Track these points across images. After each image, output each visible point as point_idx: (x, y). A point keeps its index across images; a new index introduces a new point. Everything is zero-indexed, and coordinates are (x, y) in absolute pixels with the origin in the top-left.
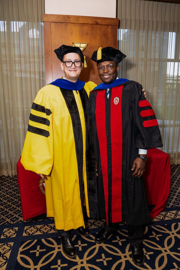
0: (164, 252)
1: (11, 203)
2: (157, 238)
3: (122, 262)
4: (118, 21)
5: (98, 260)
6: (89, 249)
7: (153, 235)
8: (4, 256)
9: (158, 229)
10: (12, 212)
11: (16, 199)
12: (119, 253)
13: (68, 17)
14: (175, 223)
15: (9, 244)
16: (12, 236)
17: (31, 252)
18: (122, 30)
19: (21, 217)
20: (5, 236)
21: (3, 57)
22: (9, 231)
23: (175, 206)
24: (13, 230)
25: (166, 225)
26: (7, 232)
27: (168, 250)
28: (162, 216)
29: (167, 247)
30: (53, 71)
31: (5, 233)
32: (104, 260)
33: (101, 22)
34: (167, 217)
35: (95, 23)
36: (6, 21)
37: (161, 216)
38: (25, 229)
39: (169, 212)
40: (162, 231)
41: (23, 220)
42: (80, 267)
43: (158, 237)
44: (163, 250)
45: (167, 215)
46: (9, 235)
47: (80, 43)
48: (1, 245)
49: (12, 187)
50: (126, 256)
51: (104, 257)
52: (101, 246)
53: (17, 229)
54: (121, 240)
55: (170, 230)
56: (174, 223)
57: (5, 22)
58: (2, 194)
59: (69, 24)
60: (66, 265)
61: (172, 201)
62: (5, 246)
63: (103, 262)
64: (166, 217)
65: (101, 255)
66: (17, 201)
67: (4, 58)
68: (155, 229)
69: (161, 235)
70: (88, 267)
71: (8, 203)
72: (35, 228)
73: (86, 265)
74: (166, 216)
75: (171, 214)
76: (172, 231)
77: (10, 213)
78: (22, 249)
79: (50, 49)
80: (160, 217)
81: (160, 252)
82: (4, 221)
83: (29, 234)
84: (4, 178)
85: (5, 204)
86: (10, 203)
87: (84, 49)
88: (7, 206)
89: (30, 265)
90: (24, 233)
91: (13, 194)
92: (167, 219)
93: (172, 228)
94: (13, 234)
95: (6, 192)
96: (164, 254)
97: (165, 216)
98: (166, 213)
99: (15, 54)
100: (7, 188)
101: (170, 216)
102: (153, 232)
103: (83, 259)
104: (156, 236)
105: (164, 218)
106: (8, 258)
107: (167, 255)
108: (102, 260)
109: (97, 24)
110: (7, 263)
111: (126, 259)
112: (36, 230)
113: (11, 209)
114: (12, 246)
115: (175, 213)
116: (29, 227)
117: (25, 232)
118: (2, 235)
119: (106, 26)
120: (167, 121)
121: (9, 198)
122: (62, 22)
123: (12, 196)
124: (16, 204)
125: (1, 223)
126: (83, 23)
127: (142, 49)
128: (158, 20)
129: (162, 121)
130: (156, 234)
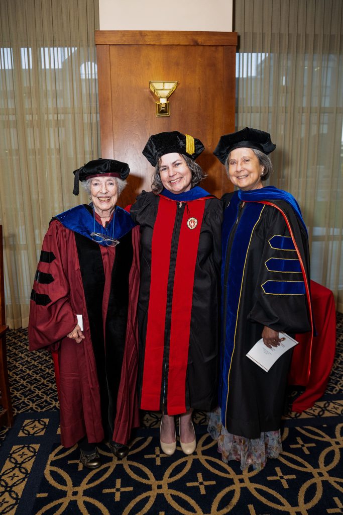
0: (316, 476)
2: (305, 449)
3: (234, 490)
4: (237, 38)
5: (189, 484)
6: (174, 464)
7: (298, 443)
8: (23, 468)
9: (309, 433)
10: (40, 392)
11: (49, 368)
12: (229, 474)
13: (142, 34)
15: (32, 448)
16: (38, 433)
17: (70, 462)
18: (245, 54)
19: (56, 401)
20: (26, 432)
21: (27, 114)
22: (34, 424)
24: (39, 423)
25: (325, 427)
26: (30, 426)
27: (326, 473)
28: (319, 410)
29: (324, 467)
30: (115, 137)
31: (26, 428)
32: (201, 483)
33: (203, 41)
34: (328, 411)
35: (192, 44)
36: (31, 47)
37: (317, 408)
39: (333, 403)
40: (317, 438)
42: (156, 494)
43: (308, 448)
44: (315, 471)
45: (329, 408)
46: (34, 431)
48: (19, 448)
50: (243, 479)
51: (200, 479)
52: (196, 458)
53: (47, 421)
55: (333, 436)
56: (341, 423)
57: (30, 49)
58: (25, 360)
59: (144, 47)
60: (131, 489)
61: (339, 381)
62: (25, 450)
63: (199, 488)
64: (326, 412)
65: (197, 475)
66: (50, 372)
67: (28, 116)
68: (303, 432)
69: (313, 445)
70: (171, 495)
71: (35, 375)
73: (167, 492)
75: (336, 406)
76: (336, 438)
77: (37, 393)
78: (54, 456)
79: (110, 94)
80: (314, 411)
81: (310, 476)
82: (25, 407)
85: (29, 378)
86: (38, 376)
87: (172, 93)
88: (32, 380)
89: (66, 485)
91: (43, 359)
92: (327, 414)
93: (336, 433)
94: (39, 429)
95: (31, 356)
96: (317, 480)
97: (324, 409)
98: (326, 403)
99: (47, 108)
101: (334, 410)
102: (297, 438)
103: (162, 480)
104: (303, 446)
106: (29, 470)
107: (323, 482)
108: (196, 484)
109: (196, 44)
110: (26, 479)
111: (243, 485)
113: (39, 386)
114: (37, 451)
118: (21, 431)
119: (213, 49)
120: (335, 229)
121: (37, 367)
122: (131, 43)
123: (42, 364)
124: (48, 377)
125: (20, 409)
126: (169, 44)
127: (285, 91)
128: (316, 33)
129: (325, 228)
130: (304, 443)
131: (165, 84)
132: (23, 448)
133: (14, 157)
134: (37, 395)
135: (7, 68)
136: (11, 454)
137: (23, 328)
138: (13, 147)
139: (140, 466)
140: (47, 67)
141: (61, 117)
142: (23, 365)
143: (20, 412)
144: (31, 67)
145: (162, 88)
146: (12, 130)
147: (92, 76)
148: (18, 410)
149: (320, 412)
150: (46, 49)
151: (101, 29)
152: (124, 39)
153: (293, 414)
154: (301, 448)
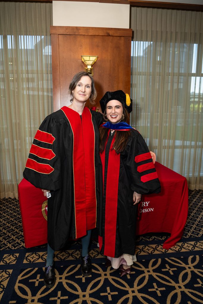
0: (177, 288)
2: (170, 272)
3: (129, 298)
4: (132, 32)
5: (102, 294)
6: (93, 281)
7: (167, 268)
8: (1, 285)
9: (173, 261)
10: (14, 237)
11: (20, 223)
12: (126, 287)
13: (77, 28)
14: (193, 256)
15: (8, 272)
16: (12, 263)
17: (30, 281)
18: (137, 42)
19: (24, 242)
20: (4, 262)
21: (10, 73)
22: (10, 257)
23: (193, 236)
24: (13, 256)
25: (182, 258)
26: (7, 258)
27: (183, 286)
28: (179, 247)
29: (182, 283)
30: (61, 87)
31: (5, 259)
33: (112, 34)
34: (184, 248)
35: (106, 35)
37: (177, 247)
38: (26, 256)
39: (187, 243)
40: (177, 265)
41: (25, 246)
42: (82, 301)
43: (172, 271)
44: (176, 285)
45: (184, 247)
46: (9, 261)
47: (90, 56)
49: (17, 210)
50: (134, 291)
51: (109, 291)
52: (107, 278)
53: (17, 255)
55: (187, 263)
56: (191, 255)
57: (13, 36)
58: (6, 217)
59: (78, 36)
60: (67, 297)
61: (190, 230)
62: (4, 273)
63: (108, 297)
65: (106, 289)
66: (21, 225)
68: (170, 261)
69: (175, 269)
70: (91, 301)
72: (37, 256)
73: (89, 299)
75: (189, 245)
76: (188, 264)
77: (12, 238)
78: (21, 277)
79: (58, 63)
80: (176, 249)
81: (174, 288)
82: (5, 246)
83: (30, 261)
84: (9, 201)
85: (8, 228)
86: (13, 227)
87: (95, 63)
88: (10, 230)
89: (27, 295)
90: (25, 260)
91: (17, 217)
92: (183, 250)
93: (189, 261)
94: (13, 260)
95: (10, 215)
96: (178, 291)
97: (181, 247)
98: (183, 243)
99: (22, 70)
100: (12, 211)
101: (187, 247)
102: (166, 265)
103: (86, 292)
104: (169, 269)
105: (180, 250)
106: (5, 286)
107: (181, 292)
108: (106, 294)
109: (109, 35)
110: (3, 292)
111: (134, 294)
112: (38, 257)
113: (14, 233)
114: (11, 274)
115: (193, 244)
116: (30, 254)
117: (26, 259)
118: (2, 261)
119: (119, 38)
120: (188, 142)
121: (13, 222)
122: (71, 34)
123: (16, 220)
124: (19, 228)
125: (2, 248)
126: (93, 35)
127: (159, 63)
128: (177, 31)
129: (182, 141)
130: (170, 268)
132: (2, 272)
134: (13, 239)
137: (6, 198)
139: (73, 283)
140: (23, 48)
141: (30, 76)
142: (5, 221)
143: (1, 250)
145: (89, 60)
146: (1, 83)
150: (22, 36)
151: (54, 25)
152: (67, 31)
153: (164, 250)
154: (168, 271)
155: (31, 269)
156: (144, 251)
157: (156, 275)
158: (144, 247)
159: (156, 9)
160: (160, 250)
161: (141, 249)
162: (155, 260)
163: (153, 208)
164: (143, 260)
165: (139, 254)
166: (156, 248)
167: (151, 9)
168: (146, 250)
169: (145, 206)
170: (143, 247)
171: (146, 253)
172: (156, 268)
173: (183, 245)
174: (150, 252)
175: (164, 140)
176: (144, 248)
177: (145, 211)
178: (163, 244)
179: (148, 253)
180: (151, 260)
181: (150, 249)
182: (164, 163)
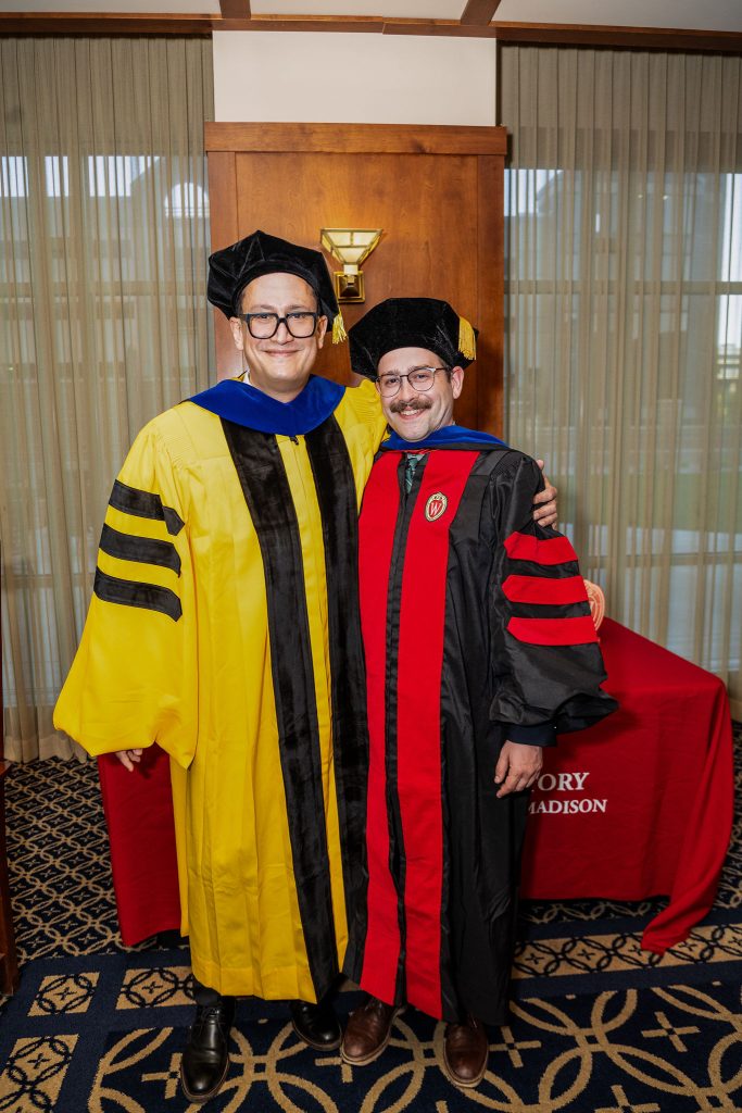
0: (706, 1104)
1: (77, 869)
2: (675, 1040)
4: (505, 139)
6: (382, 1079)
7: (659, 1027)
8: (39, 1092)
9: (682, 1000)
10: (79, 908)
11: (99, 853)
13: (304, 129)
15: (61, 1043)
16: (73, 1007)
17: (146, 1078)
18: (522, 172)
19: (115, 930)
20: (46, 1005)
21: (56, 295)
22: (65, 986)
24: (77, 983)
25: (718, 987)
26: (57, 991)
27: (726, 1097)
28: (702, 946)
29: (722, 1084)
31: (46, 996)
33: (434, 146)
34: (722, 947)
35: (411, 151)
36: (66, 154)
37: (696, 942)
38: (127, 981)
39: (732, 929)
40: (701, 1013)
41: (121, 943)
43: (681, 1037)
44: (701, 1095)
46: (64, 1003)
47: (352, 232)
48: (30, 1045)
49: (86, 806)
52: (433, 1064)
53: (94, 977)
54: (519, 1045)
55: (736, 1007)
57: (65, 159)
58: (45, 834)
59: (309, 158)
62: (45, 1049)
64: (717, 950)
65: (435, 1107)
66: (101, 862)
67: (58, 299)
68: (670, 999)
69: (694, 1030)
71: (67, 870)
72: (167, 980)
74: (718, 946)
75: (739, 937)
77: (71, 912)
78: (111, 1064)
80: (691, 950)
81: (691, 1105)
82: (44, 945)
83: (142, 1002)
84: (54, 769)
85: (54, 876)
86: (74, 870)
87: (370, 255)
88: (61, 882)
90: (122, 998)
91: (86, 831)
92: (719, 956)
94: (77, 999)
95: (59, 823)
98: (716, 930)
99: (100, 283)
100: (64, 807)
101: (735, 945)
102: (657, 1014)
104: (671, 1032)
105: (707, 954)
106: (54, 1098)
109: (420, 152)
112: (172, 986)
113: (75, 894)
114: (71, 1051)
116: (142, 974)
117: (128, 993)
118: (35, 1002)
119: (456, 161)
121: (71, 849)
122: (281, 150)
123: (83, 844)
124: (96, 874)
125: (34, 951)
126: (362, 150)
127: (607, 248)
128: (671, 128)
129: (697, 534)
130: (674, 1026)
131: (355, 234)
132: (40, 1043)
133: (27, 382)
134: (73, 917)
135: (14, 194)
136: (13, 1060)
137: (41, 759)
138: (25, 360)
139: (307, 1085)
140: (102, 193)
141: (130, 299)
142: (41, 846)
143: (32, 958)
144: (67, 194)
145: (348, 243)
146: (23, 323)
147: (196, 212)
148: (29, 954)
149: (704, 950)
150: (100, 159)
151: (218, 119)
152: (267, 140)
153: (645, 957)
154: (668, 1037)
155: (146, 1031)
156: (570, 961)
157: (619, 1053)
158: (571, 945)
159: (590, 54)
160: (632, 955)
161: (559, 951)
162: (614, 997)
163: (605, 801)
164: (570, 997)
165: (553, 970)
166: (615, 948)
167: (573, 53)
168: (579, 955)
169: (570, 788)
170: (565, 945)
171: (579, 968)
172: (618, 1025)
173: (718, 934)
174: (592, 964)
175: (629, 531)
176: (571, 949)
177: (573, 810)
178: (640, 934)
179: (587, 968)
180: (598, 994)
181: (593, 954)
182: (632, 620)
